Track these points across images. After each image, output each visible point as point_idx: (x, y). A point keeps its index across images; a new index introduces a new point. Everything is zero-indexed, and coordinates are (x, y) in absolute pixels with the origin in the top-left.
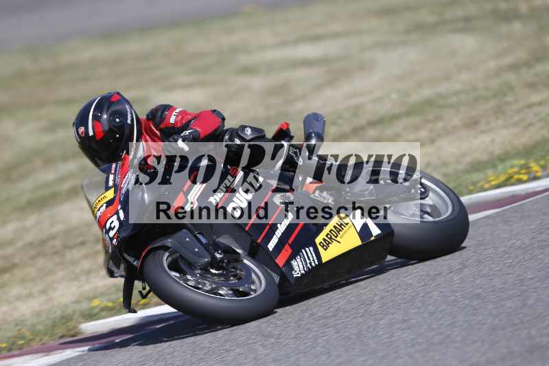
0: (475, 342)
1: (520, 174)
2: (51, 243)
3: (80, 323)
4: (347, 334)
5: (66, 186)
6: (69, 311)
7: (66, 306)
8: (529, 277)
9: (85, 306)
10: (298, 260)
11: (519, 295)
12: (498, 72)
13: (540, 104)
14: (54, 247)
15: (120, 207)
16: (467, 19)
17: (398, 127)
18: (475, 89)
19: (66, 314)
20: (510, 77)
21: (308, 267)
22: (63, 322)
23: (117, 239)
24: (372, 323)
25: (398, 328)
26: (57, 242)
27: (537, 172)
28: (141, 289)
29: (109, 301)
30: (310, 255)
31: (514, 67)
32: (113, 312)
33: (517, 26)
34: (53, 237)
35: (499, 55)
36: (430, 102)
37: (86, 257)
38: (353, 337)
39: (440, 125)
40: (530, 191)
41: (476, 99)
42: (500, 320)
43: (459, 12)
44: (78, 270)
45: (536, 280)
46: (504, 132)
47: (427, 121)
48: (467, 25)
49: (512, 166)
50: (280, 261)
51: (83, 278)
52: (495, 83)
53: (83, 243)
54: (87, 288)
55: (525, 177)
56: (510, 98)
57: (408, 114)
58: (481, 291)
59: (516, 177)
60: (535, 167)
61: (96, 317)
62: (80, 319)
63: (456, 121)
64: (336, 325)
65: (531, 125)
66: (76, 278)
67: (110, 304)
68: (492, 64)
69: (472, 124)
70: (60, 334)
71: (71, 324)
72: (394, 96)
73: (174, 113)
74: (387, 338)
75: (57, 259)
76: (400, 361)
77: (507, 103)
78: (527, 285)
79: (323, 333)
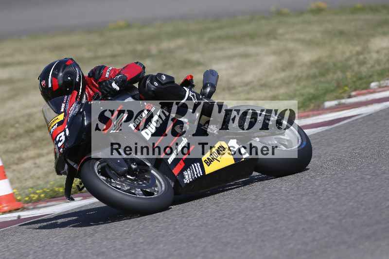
10: (189, 172)
15: (67, 126)
21: (195, 177)
23: (63, 148)
28: (79, 184)
30: (197, 169)
50: (176, 171)
73: (108, 71)
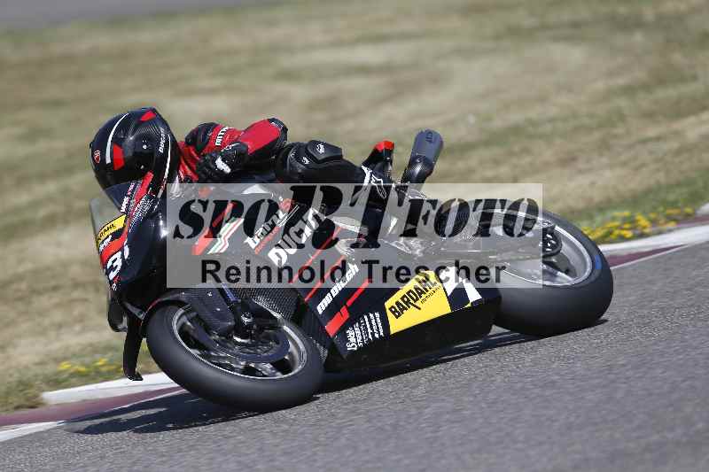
0: (541, 444)
1: (622, 229)
2: (14, 286)
3: (43, 391)
4: (379, 424)
5: (42, 213)
6: (30, 374)
7: (26, 367)
8: (621, 363)
9: (50, 369)
10: (357, 329)
11: (604, 386)
12: (609, 94)
13: (658, 139)
14: (18, 290)
15: (126, 241)
16: (576, 25)
17: (473, 159)
18: (575, 115)
19: (25, 379)
20: (623, 103)
21: (369, 340)
22: (21, 388)
23: (118, 283)
24: (413, 412)
25: (448, 420)
26: (23, 286)
27: (645, 227)
29: (83, 364)
30: (374, 323)
31: (629, 91)
32: (84, 379)
33: (638, 37)
34: (19, 278)
35: (611, 74)
36: (516, 131)
37: (58, 306)
38: (388, 428)
39: (526, 160)
40: (634, 251)
41: (577, 129)
42: (578, 417)
43: (566, 15)
44: (47, 322)
45: (629, 367)
46: (608, 174)
47: (511, 154)
48: (574, 32)
49: (614, 219)
50: (332, 327)
51: (52, 334)
52: (602, 110)
53: (55, 288)
54: (56, 346)
55: (629, 234)
56: (620, 130)
57: (487, 143)
58: (557, 377)
59: (617, 232)
60: (643, 221)
61: (63, 384)
62: (44, 386)
63: (548, 154)
64: (368, 411)
65: (643, 165)
66: (43, 332)
67: (83, 369)
68: (600, 86)
69: (568, 160)
70: (16, 404)
71: (31, 392)
72: (472, 119)
73: (220, 133)
74: (432, 432)
75: (21, 306)
76: (443, 462)
77: (615, 136)
78: (616, 374)
79: (351, 421)
